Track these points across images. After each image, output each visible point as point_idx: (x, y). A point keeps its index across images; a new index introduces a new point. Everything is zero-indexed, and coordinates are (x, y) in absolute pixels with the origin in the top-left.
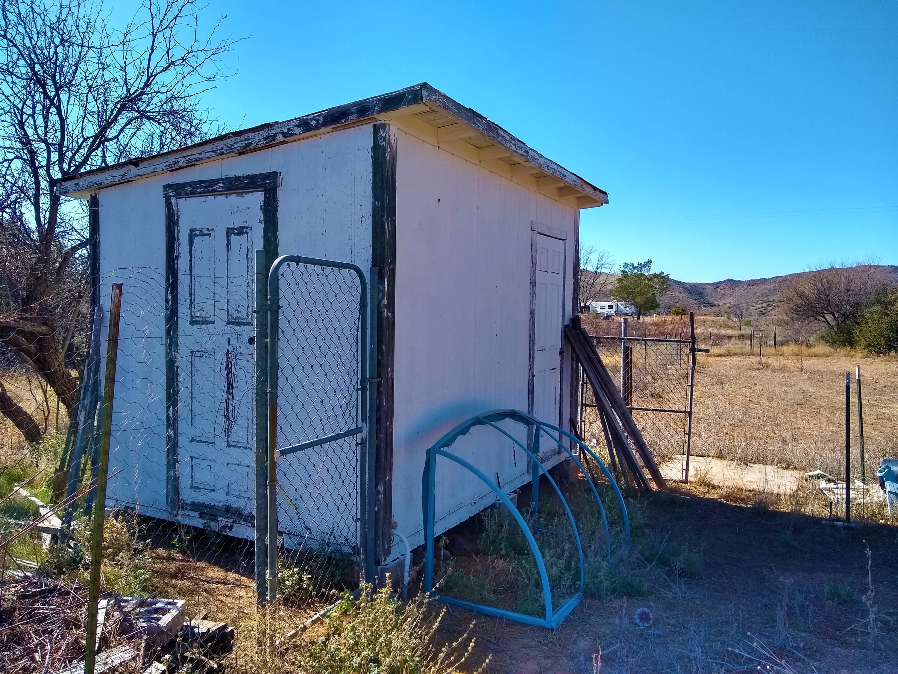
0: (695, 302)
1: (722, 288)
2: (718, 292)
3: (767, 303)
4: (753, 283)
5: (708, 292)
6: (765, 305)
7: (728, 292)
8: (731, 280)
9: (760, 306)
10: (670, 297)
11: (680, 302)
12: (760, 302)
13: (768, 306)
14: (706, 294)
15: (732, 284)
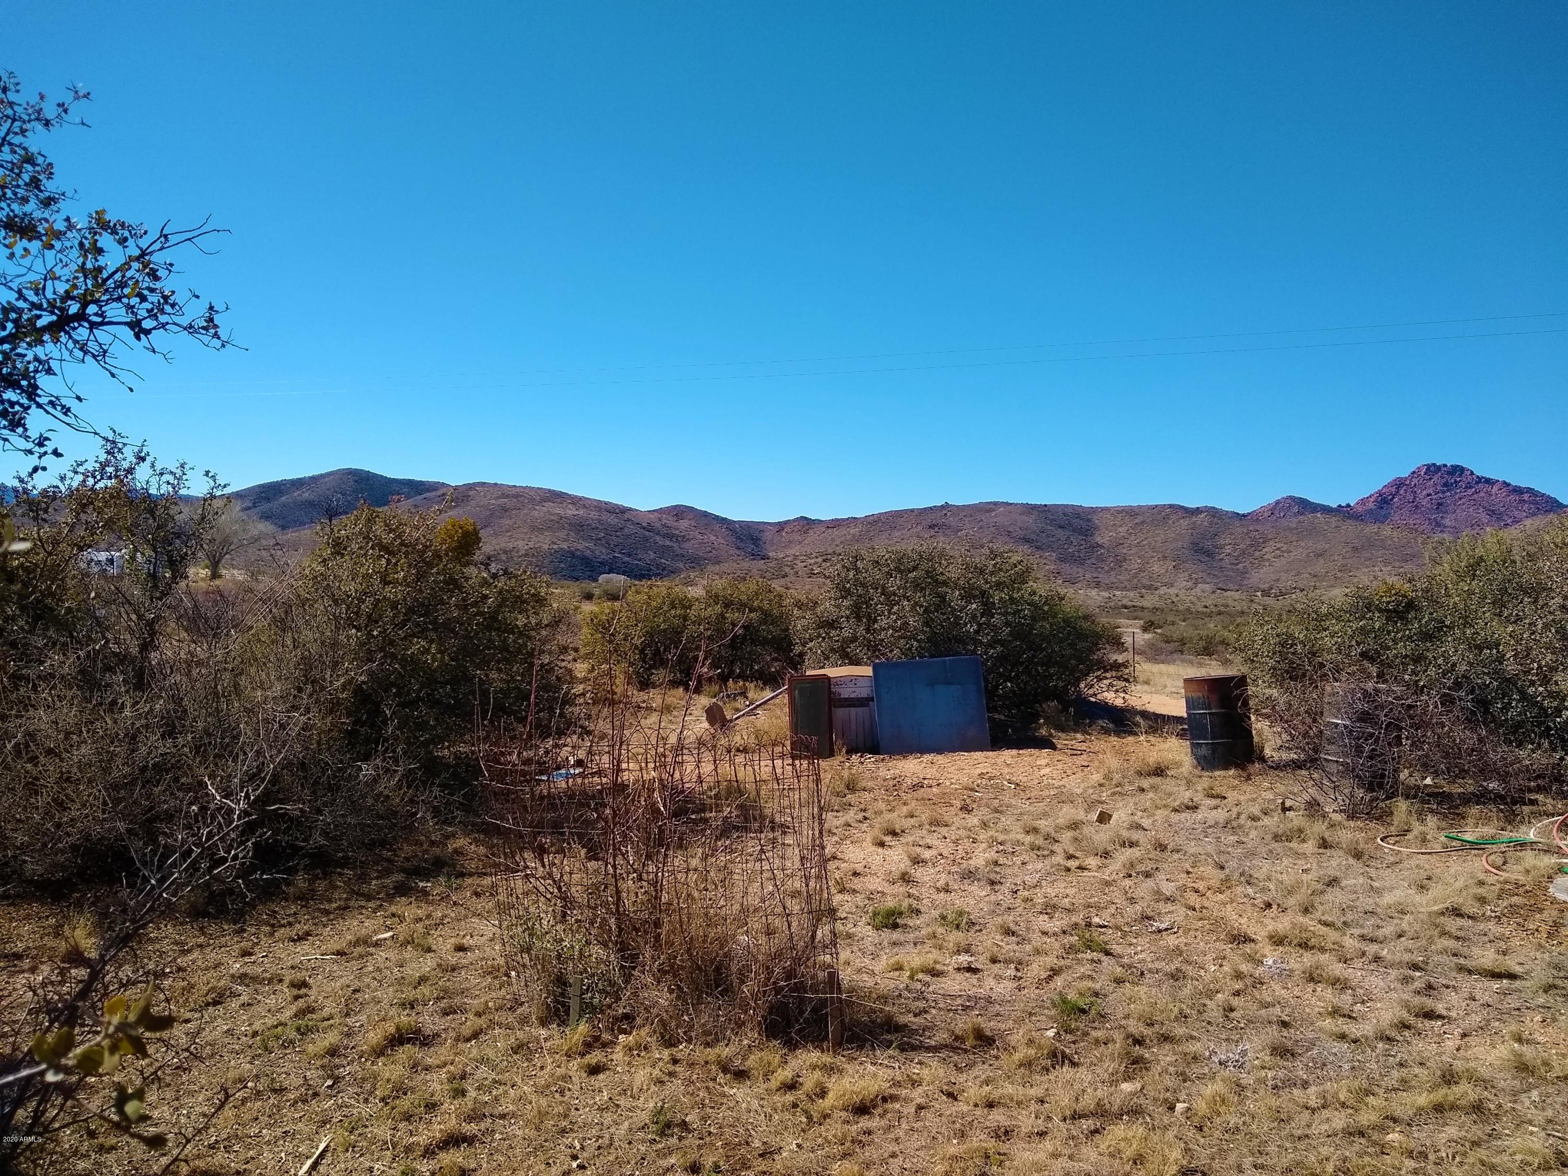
0: (738, 552)
1: (790, 530)
2: (782, 537)
3: (824, 557)
4: (836, 524)
5: (768, 536)
6: (820, 560)
7: (797, 537)
8: (806, 518)
9: (813, 561)
10: (700, 543)
11: (714, 551)
12: (814, 554)
13: (824, 561)
14: (764, 539)
15: (805, 524)
